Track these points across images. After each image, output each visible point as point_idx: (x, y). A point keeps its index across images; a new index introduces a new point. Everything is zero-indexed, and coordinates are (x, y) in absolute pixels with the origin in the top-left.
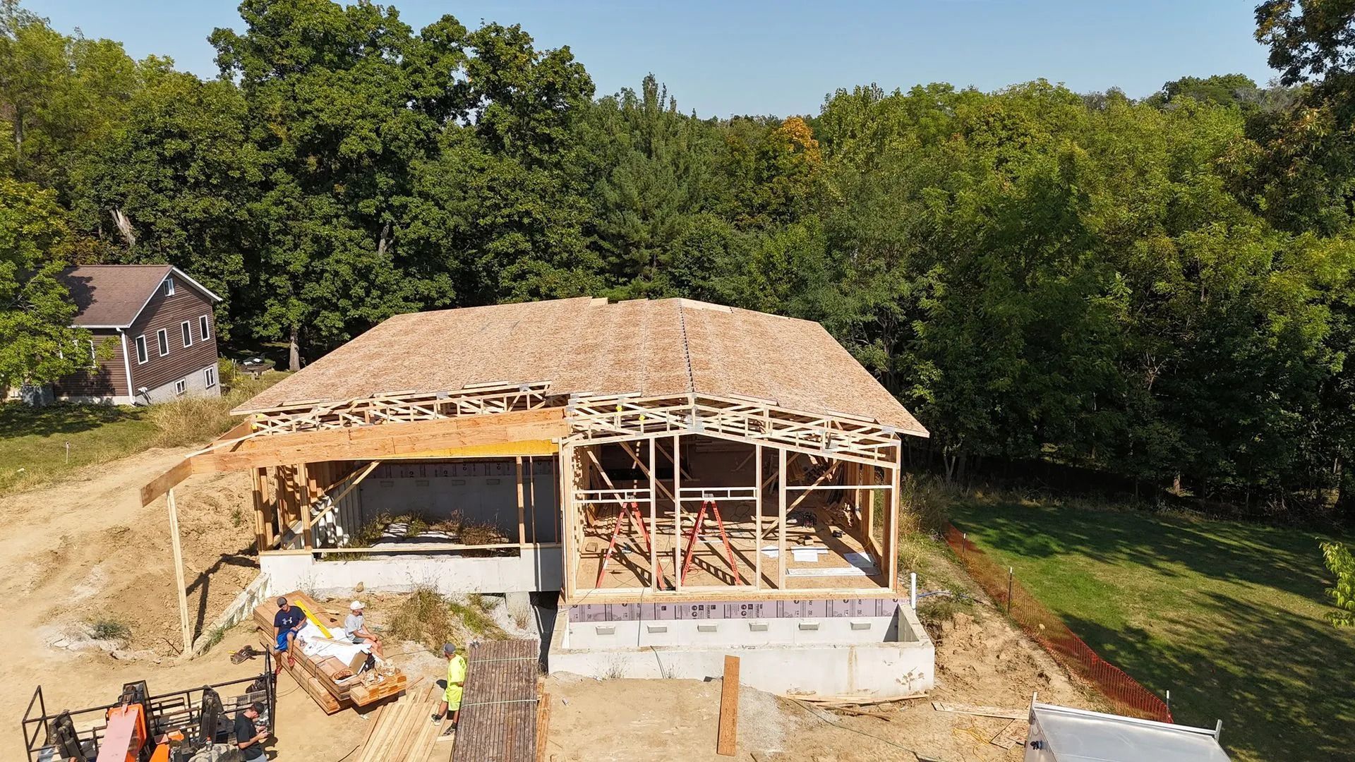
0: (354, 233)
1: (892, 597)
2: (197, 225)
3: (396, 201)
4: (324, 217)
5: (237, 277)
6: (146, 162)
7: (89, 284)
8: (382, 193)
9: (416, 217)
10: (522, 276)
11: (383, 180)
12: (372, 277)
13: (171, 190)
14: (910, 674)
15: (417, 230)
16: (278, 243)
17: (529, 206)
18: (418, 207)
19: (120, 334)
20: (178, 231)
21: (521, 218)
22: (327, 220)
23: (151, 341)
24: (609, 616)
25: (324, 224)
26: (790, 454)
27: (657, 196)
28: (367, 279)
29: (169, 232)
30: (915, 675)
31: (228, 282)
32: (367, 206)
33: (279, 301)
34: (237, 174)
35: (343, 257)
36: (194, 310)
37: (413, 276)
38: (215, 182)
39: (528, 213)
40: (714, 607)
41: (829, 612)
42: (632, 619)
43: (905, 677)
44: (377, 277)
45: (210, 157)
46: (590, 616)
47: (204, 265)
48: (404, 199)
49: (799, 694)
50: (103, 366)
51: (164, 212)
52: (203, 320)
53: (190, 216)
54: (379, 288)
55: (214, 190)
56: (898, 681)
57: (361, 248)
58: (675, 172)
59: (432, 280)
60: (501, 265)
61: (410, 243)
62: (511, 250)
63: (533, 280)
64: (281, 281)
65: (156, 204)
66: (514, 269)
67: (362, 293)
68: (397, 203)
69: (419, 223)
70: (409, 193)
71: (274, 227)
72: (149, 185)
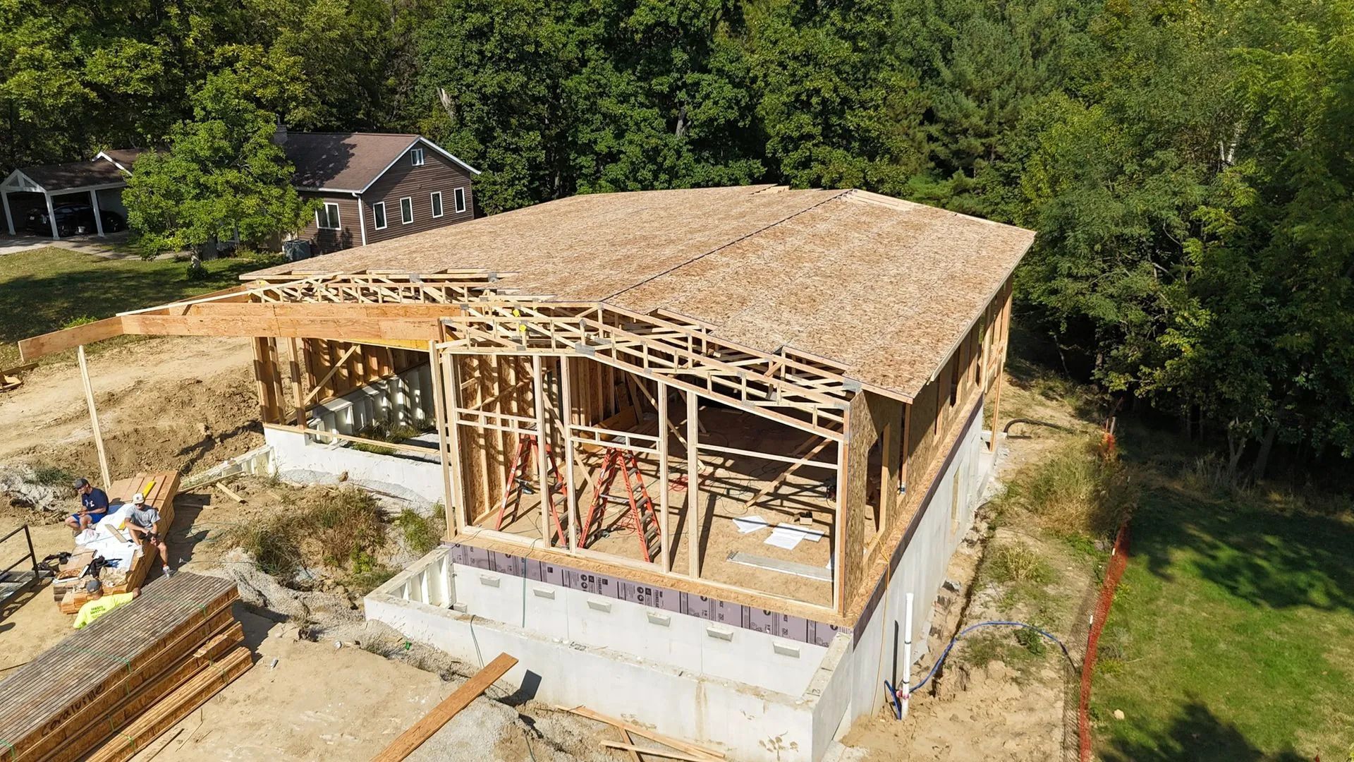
0: (647, 113)
1: (831, 622)
2: (495, 100)
3: (690, 77)
4: (621, 94)
5: (533, 154)
6: (455, 37)
7: (351, 151)
8: (678, 70)
9: (707, 96)
10: (805, 164)
11: (679, 56)
12: (660, 159)
13: (475, 64)
14: (779, 740)
15: (708, 110)
16: (587, 122)
17: (817, 84)
18: (709, 85)
19: (357, 199)
20: (478, 105)
21: (809, 97)
22: (624, 98)
23: (392, 208)
24: (493, 566)
25: (622, 103)
26: (701, 401)
27: (1000, 74)
28: (656, 163)
29: (471, 105)
30: (786, 742)
31: (528, 160)
32: (661, 84)
33: (589, 182)
34: (531, 49)
35: (636, 138)
36: (448, 182)
37: (707, 161)
38: (511, 57)
39: (817, 91)
40: (606, 582)
41: (746, 622)
42: (517, 574)
43: (771, 741)
44: (665, 159)
45: (506, 30)
46: (473, 561)
47: (505, 140)
48: (697, 75)
49: (635, 722)
50: (347, 230)
51: (468, 86)
52: (459, 193)
53: (489, 91)
54: (666, 171)
55: (511, 66)
56: (762, 743)
57: (652, 128)
58: (1033, 44)
59: (726, 166)
60: (786, 151)
61: (702, 125)
62: (796, 134)
63: (817, 168)
64: (586, 161)
65: (461, 79)
66: (795, 156)
67: (649, 176)
68: (689, 81)
69: (709, 103)
70: (705, 70)
71: (583, 104)
72: (457, 60)
